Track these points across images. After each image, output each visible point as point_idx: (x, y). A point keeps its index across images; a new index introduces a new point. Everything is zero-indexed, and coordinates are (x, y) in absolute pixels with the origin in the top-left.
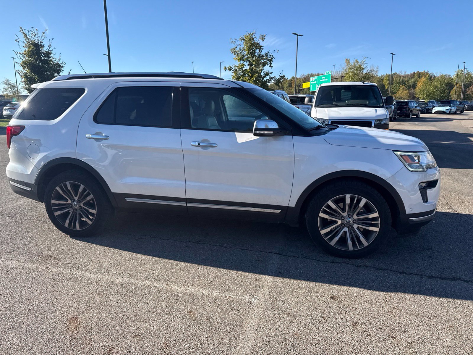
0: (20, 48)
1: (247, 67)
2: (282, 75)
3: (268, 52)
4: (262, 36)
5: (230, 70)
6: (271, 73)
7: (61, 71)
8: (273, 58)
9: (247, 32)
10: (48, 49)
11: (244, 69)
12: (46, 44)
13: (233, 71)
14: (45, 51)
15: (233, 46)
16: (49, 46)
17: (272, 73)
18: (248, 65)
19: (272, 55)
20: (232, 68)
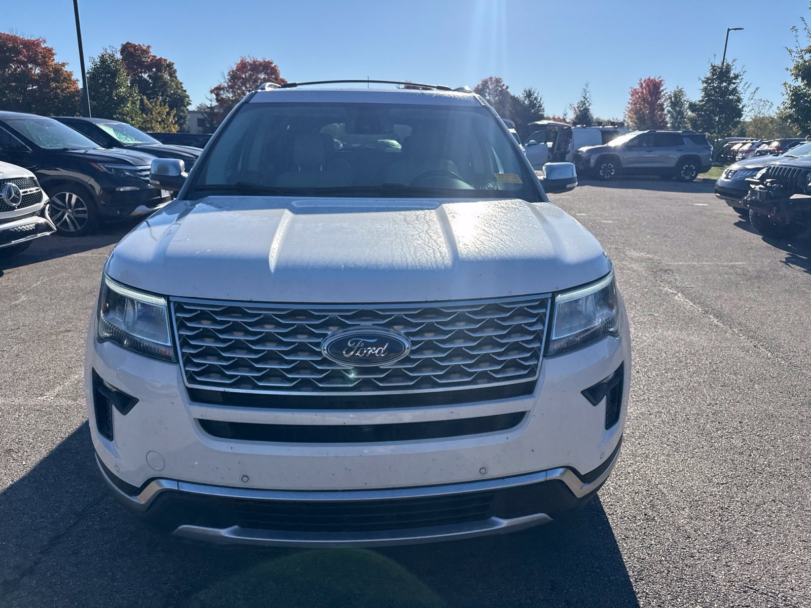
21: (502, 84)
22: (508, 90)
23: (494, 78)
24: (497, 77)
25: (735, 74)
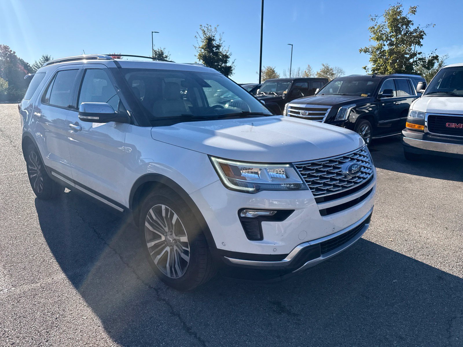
0: (198, 43)
1: (386, 48)
2: (435, 55)
3: (418, 28)
4: (413, 8)
5: (365, 52)
6: (419, 54)
7: (228, 61)
8: (424, 35)
9: (390, 6)
10: (219, 42)
11: (382, 51)
12: (217, 38)
13: (369, 53)
14: (217, 44)
15: (372, 24)
16: (220, 40)
17: (421, 53)
18: (388, 45)
19: (423, 30)
20: (369, 50)
21: (10, 50)
22: (15, 54)
23: (2, 45)
24: (5, 45)
25: (165, 56)
